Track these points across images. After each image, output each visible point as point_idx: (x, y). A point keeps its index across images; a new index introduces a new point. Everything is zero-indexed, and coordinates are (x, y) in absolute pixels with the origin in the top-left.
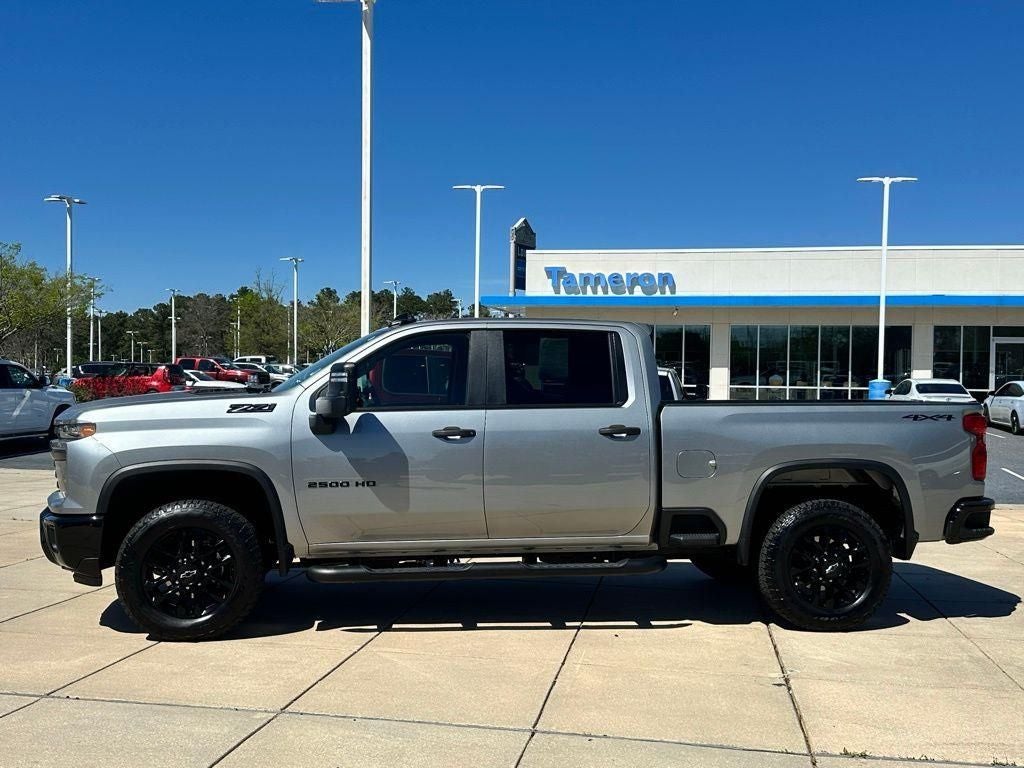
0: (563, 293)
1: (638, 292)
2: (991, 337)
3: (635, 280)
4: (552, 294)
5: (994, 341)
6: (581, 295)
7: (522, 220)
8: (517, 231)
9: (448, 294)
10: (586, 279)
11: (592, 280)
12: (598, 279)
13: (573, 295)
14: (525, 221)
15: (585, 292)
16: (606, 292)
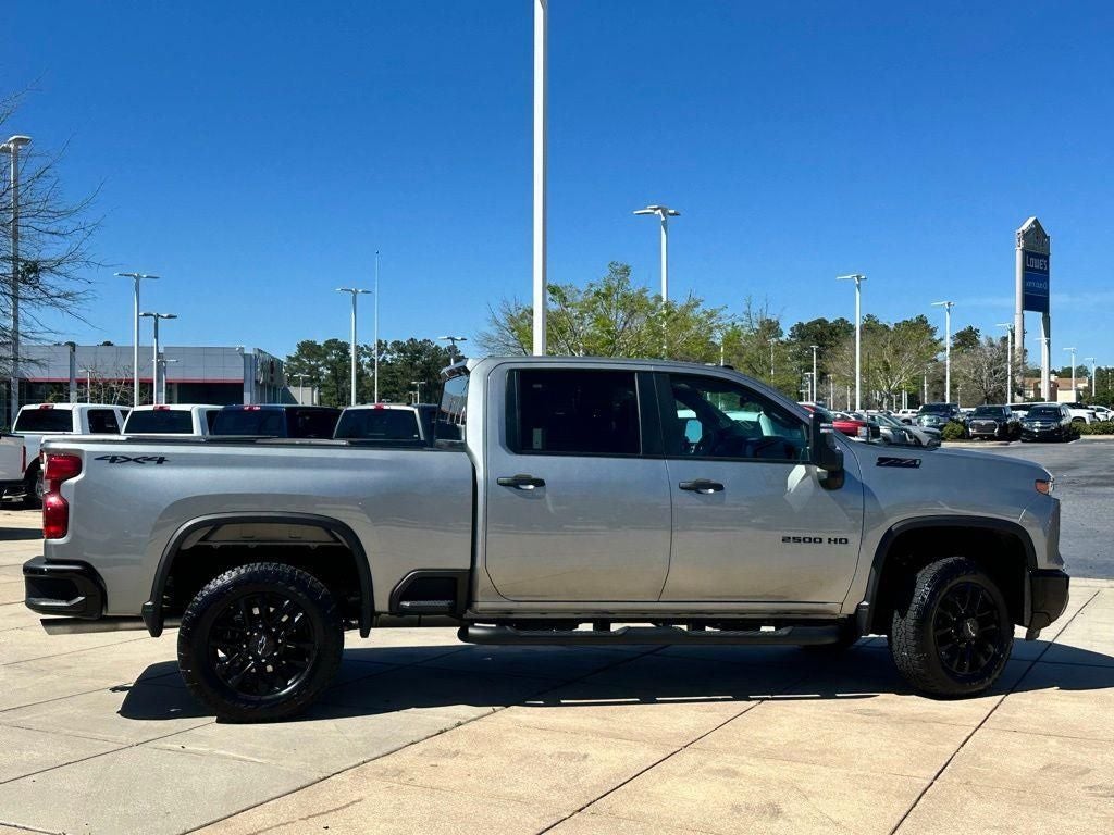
7: (1031, 220)
8: (1025, 235)
9: (922, 320)
14: (1036, 222)
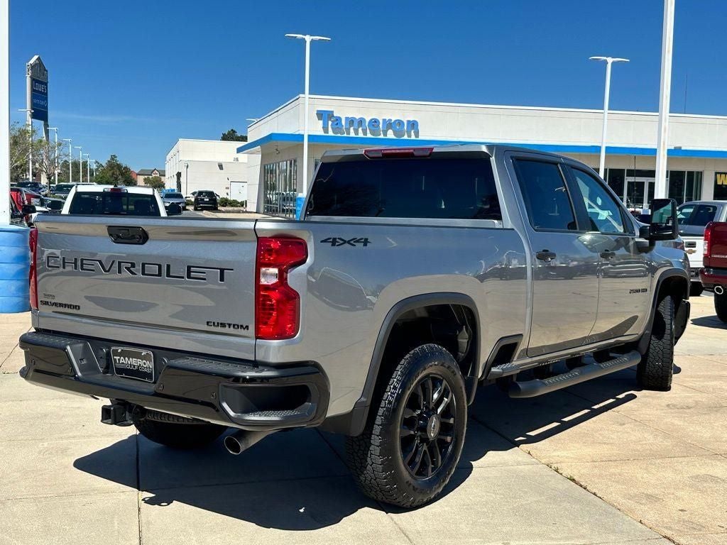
0: (331, 133)
1: (390, 135)
2: (626, 177)
3: (389, 125)
4: (321, 133)
5: (628, 180)
6: (345, 135)
7: (36, 57)
8: (33, 67)
10: (351, 121)
11: (356, 124)
12: (361, 122)
13: (339, 135)
14: (39, 59)
15: (349, 133)
16: (365, 133)
